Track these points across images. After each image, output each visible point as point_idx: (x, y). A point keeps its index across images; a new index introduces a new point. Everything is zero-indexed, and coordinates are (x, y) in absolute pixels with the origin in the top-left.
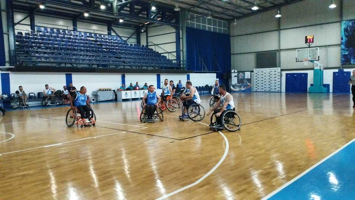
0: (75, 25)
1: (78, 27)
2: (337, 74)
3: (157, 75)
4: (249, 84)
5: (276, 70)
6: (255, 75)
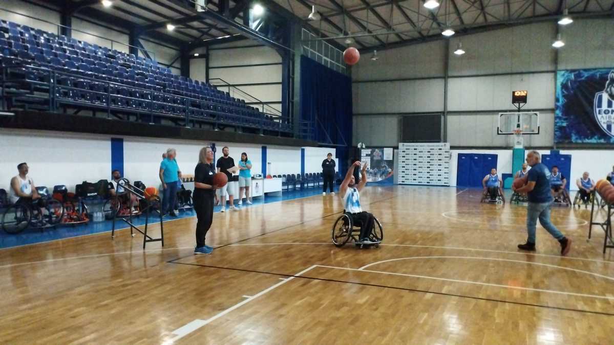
0: (65, 23)
2: (548, 159)
4: (390, 170)
5: (442, 146)
6: (401, 154)
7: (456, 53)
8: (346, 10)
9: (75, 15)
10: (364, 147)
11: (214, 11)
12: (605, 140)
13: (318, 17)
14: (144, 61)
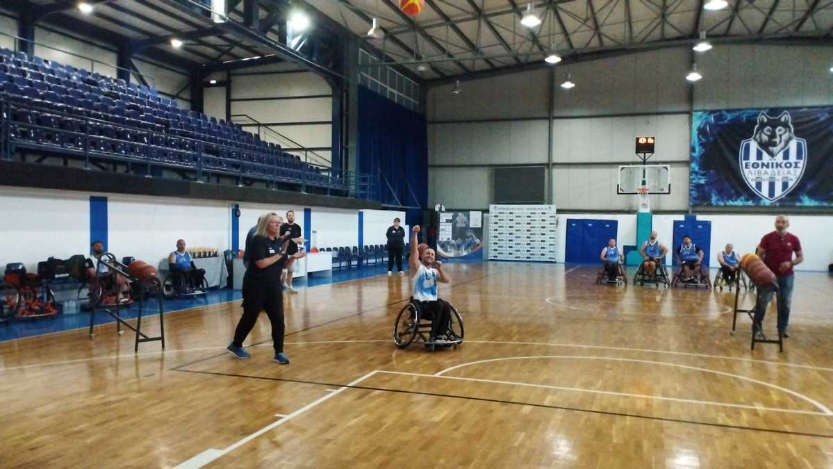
0: (26, 34)
1: (36, 41)
2: (682, 226)
4: (478, 241)
5: (545, 209)
6: (493, 220)
7: (563, 86)
8: (417, 26)
9: (41, 23)
10: (443, 209)
11: (237, 22)
12: (753, 202)
13: (382, 33)
14: (139, 90)
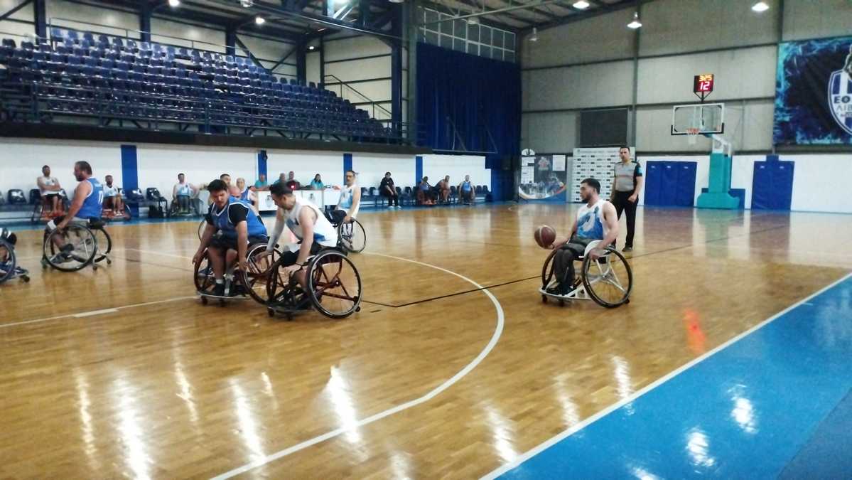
0: (144, 26)
1: (152, 32)
2: (762, 167)
3: (345, 155)
4: (561, 184)
9: (152, 14)
12: (842, 139)
